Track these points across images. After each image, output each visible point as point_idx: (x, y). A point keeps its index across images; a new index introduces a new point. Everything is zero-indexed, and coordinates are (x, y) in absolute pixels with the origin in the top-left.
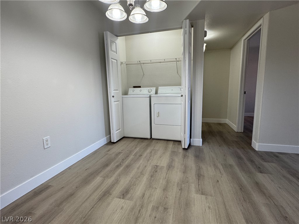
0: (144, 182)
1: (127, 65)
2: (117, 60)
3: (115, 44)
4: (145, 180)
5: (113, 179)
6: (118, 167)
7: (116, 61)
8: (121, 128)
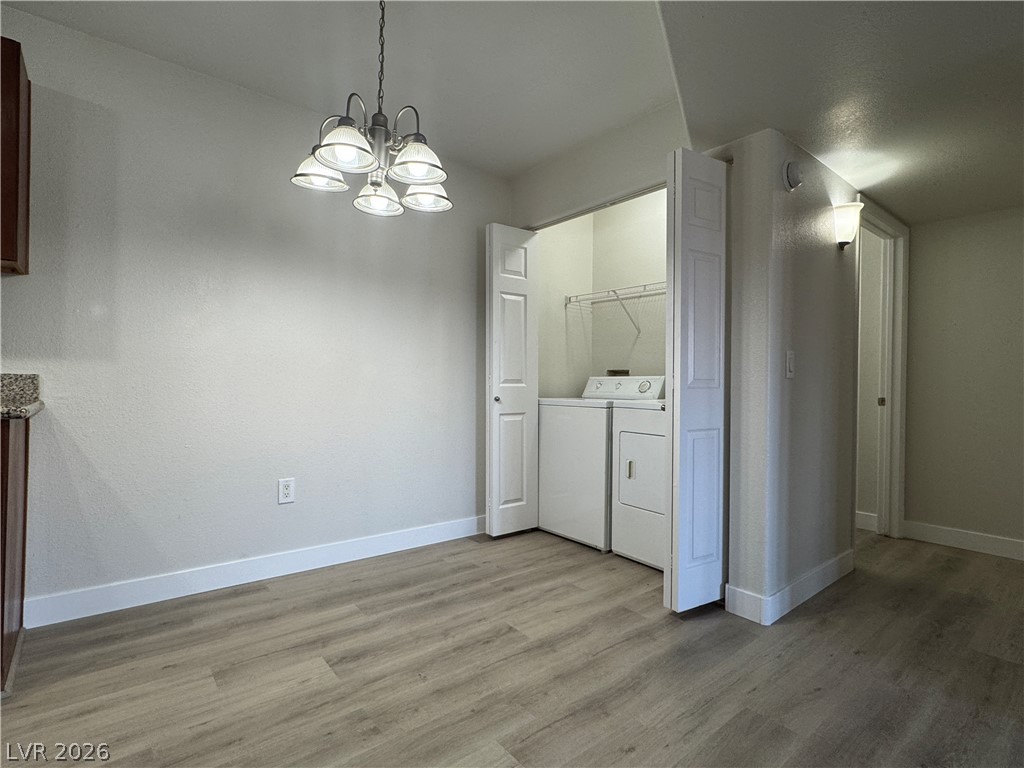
0: (422, 653)
1: (595, 305)
2: (525, 296)
3: (523, 251)
4: (430, 650)
5: (374, 617)
6: (421, 596)
7: (521, 298)
8: (525, 500)
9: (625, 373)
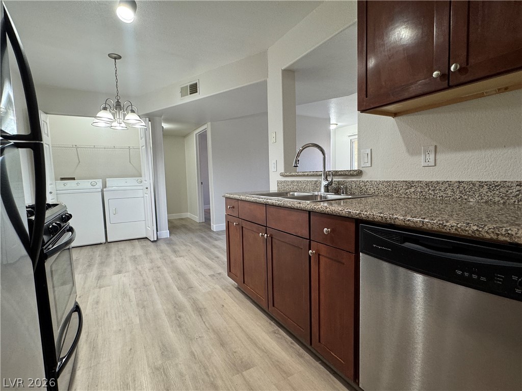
3: (46, 124)
7: (48, 146)
9: (74, 179)
